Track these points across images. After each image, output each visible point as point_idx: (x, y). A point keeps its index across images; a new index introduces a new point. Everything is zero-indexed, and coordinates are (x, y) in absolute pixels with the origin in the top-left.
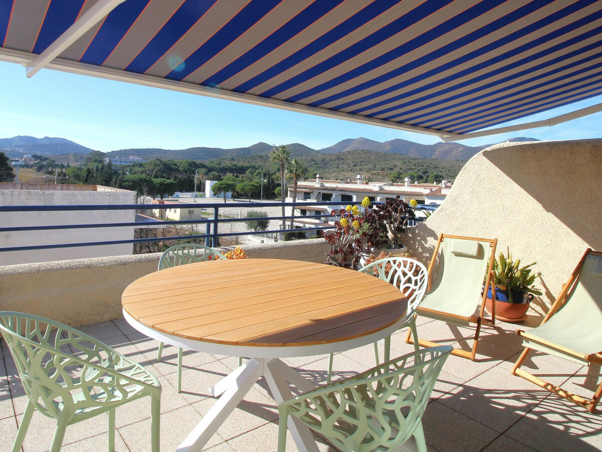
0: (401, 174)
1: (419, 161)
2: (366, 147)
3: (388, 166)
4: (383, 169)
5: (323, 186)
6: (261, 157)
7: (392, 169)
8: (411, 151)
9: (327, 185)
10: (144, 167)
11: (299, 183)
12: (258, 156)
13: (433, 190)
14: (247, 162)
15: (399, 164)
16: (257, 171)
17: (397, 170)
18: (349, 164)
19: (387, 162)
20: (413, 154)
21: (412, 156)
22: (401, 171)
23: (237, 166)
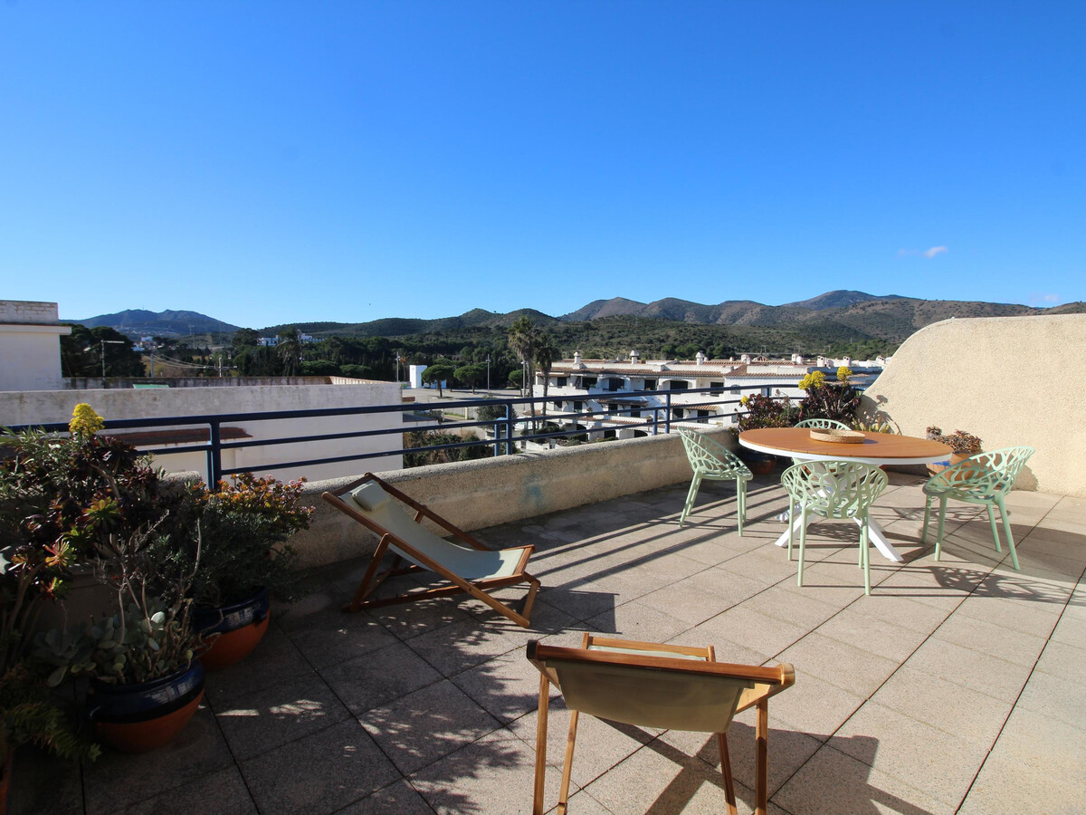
0: (675, 347)
1: (700, 328)
2: (625, 311)
3: (657, 336)
4: (651, 342)
5: (584, 367)
6: (479, 329)
7: (663, 341)
8: (688, 314)
9: (591, 366)
10: (317, 350)
11: (554, 365)
12: (474, 328)
13: (735, 368)
14: (459, 338)
15: (672, 333)
16: (476, 350)
17: (671, 341)
18: (602, 336)
19: (656, 331)
20: (690, 319)
21: (689, 322)
22: (676, 343)
23: (447, 344)
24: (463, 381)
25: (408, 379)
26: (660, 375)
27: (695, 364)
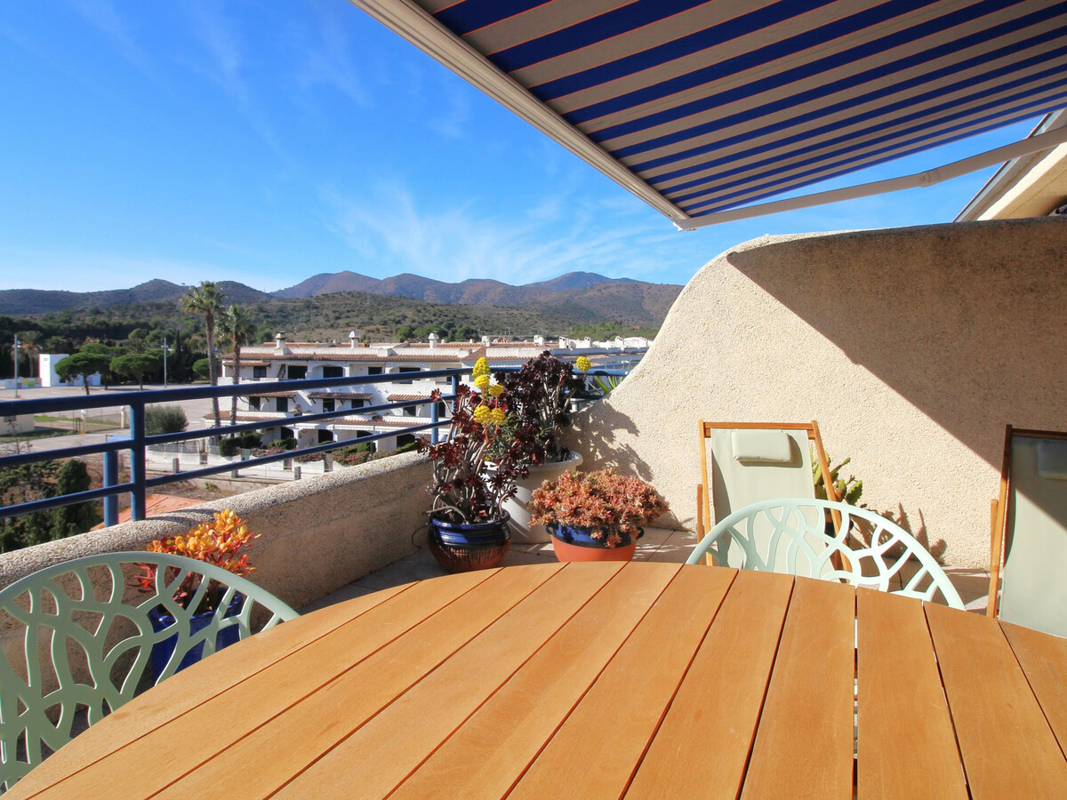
0: (414, 330)
1: (441, 308)
2: (356, 288)
3: (392, 317)
4: (385, 323)
5: (290, 353)
6: (159, 307)
7: (399, 322)
8: (428, 292)
9: (297, 351)
11: (244, 350)
12: (152, 305)
13: (473, 351)
14: (128, 317)
15: (410, 314)
16: (152, 333)
17: (407, 323)
18: (327, 315)
19: (391, 311)
20: (430, 298)
21: (430, 302)
22: (414, 325)
23: (107, 325)
24: (125, 374)
25: (36, 374)
26: (385, 360)
27: (428, 346)
